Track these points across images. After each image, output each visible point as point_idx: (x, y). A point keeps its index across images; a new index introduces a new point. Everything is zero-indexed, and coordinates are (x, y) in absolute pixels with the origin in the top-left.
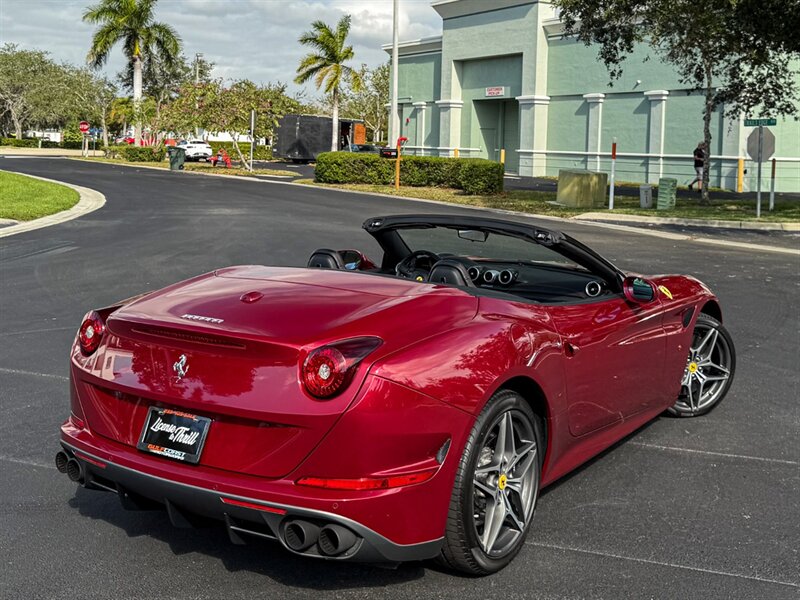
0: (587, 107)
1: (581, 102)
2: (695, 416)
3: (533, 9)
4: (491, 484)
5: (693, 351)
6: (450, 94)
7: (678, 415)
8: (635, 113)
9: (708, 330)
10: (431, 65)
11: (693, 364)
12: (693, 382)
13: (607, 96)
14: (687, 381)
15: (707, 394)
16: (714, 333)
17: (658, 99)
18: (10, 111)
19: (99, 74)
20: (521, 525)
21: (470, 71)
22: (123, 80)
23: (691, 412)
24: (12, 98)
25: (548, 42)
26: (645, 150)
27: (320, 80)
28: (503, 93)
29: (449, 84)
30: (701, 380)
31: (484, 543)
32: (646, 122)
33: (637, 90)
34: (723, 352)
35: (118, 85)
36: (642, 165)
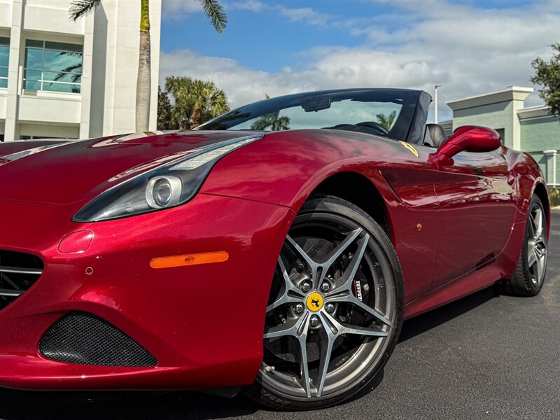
0: (546, 158)
1: (542, 156)
3: (510, 104)
13: (559, 152)
25: (520, 122)
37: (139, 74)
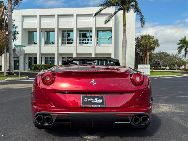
22: (184, 56)
24: (160, 61)
35: (183, 57)
37: (123, 38)
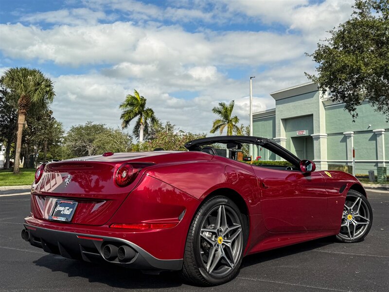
0: (345, 138)
1: (342, 136)
2: (352, 242)
3: (317, 93)
4: (213, 240)
5: (349, 208)
6: (280, 134)
7: (343, 241)
8: (369, 140)
9: (357, 198)
10: (271, 122)
11: (349, 215)
12: (350, 224)
13: (355, 133)
14: (347, 224)
15: (359, 232)
16: (359, 200)
17: (380, 134)
18: (88, 151)
19: (125, 131)
20: (232, 265)
21: (289, 124)
23: (350, 240)
24: (89, 145)
25: (325, 109)
26: (376, 158)
27: (222, 131)
28: (305, 133)
29: (280, 130)
30: (354, 224)
31: (208, 268)
32: (375, 145)
33: (370, 129)
34: (365, 209)
35: (133, 136)
36: (375, 166)
